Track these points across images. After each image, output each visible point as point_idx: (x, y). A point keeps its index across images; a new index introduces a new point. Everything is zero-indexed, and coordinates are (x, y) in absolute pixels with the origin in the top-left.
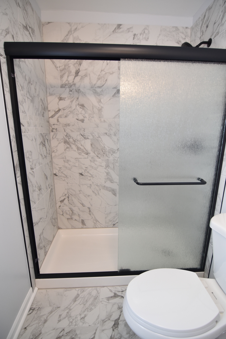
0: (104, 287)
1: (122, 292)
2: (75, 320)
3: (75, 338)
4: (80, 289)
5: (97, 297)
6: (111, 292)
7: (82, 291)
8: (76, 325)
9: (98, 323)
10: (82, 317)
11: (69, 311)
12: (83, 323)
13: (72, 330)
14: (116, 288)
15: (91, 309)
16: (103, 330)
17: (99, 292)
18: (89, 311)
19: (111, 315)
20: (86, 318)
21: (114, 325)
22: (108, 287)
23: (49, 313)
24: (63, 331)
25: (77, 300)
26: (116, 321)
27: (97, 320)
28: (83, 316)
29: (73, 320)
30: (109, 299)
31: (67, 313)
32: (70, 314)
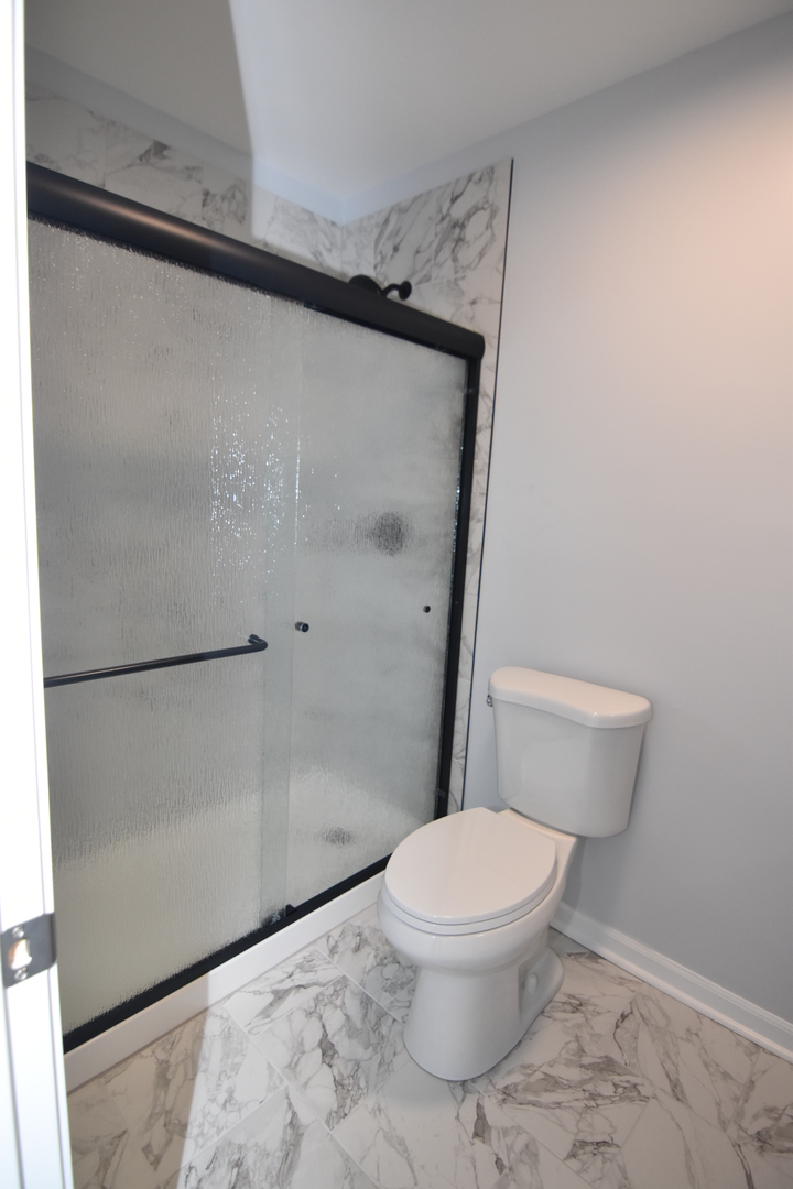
0: (229, 996)
1: (290, 976)
2: (206, 1123)
3: (243, 1155)
4: (155, 1045)
5: (229, 1029)
6: (261, 993)
7: (169, 1046)
8: (219, 1131)
9: (281, 1080)
10: (221, 1101)
11: (166, 1117)
12: (239, 1110)
13: (217, 1148)
14: (266, 979)
15: (236, 1068)
16: (306, 1084)
17: (225, 1016)
18: (234, 1074)
19: (300, 1040)
20: (236, 1095)
21: (323, 1055)
22: (243, 989)
23: (97, 1173)
24: (193, 1171)
25: (169, 1076)
26: (323, 1045)
27: (271, 1076)
28: (222, 1097)
29: (201, 1125)
30: (266, 1013)
31: (165, 1125)
32: (177, 1122)
